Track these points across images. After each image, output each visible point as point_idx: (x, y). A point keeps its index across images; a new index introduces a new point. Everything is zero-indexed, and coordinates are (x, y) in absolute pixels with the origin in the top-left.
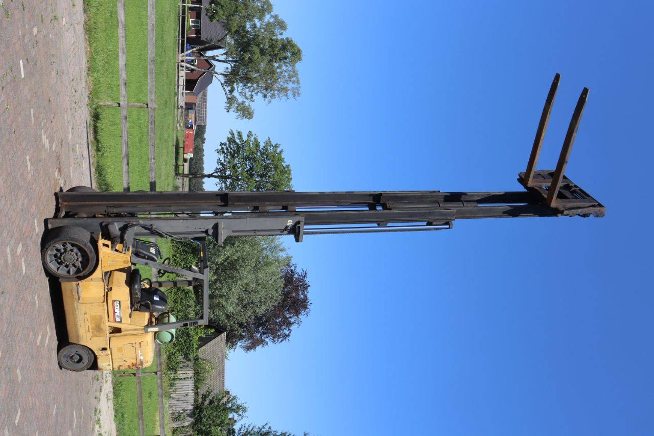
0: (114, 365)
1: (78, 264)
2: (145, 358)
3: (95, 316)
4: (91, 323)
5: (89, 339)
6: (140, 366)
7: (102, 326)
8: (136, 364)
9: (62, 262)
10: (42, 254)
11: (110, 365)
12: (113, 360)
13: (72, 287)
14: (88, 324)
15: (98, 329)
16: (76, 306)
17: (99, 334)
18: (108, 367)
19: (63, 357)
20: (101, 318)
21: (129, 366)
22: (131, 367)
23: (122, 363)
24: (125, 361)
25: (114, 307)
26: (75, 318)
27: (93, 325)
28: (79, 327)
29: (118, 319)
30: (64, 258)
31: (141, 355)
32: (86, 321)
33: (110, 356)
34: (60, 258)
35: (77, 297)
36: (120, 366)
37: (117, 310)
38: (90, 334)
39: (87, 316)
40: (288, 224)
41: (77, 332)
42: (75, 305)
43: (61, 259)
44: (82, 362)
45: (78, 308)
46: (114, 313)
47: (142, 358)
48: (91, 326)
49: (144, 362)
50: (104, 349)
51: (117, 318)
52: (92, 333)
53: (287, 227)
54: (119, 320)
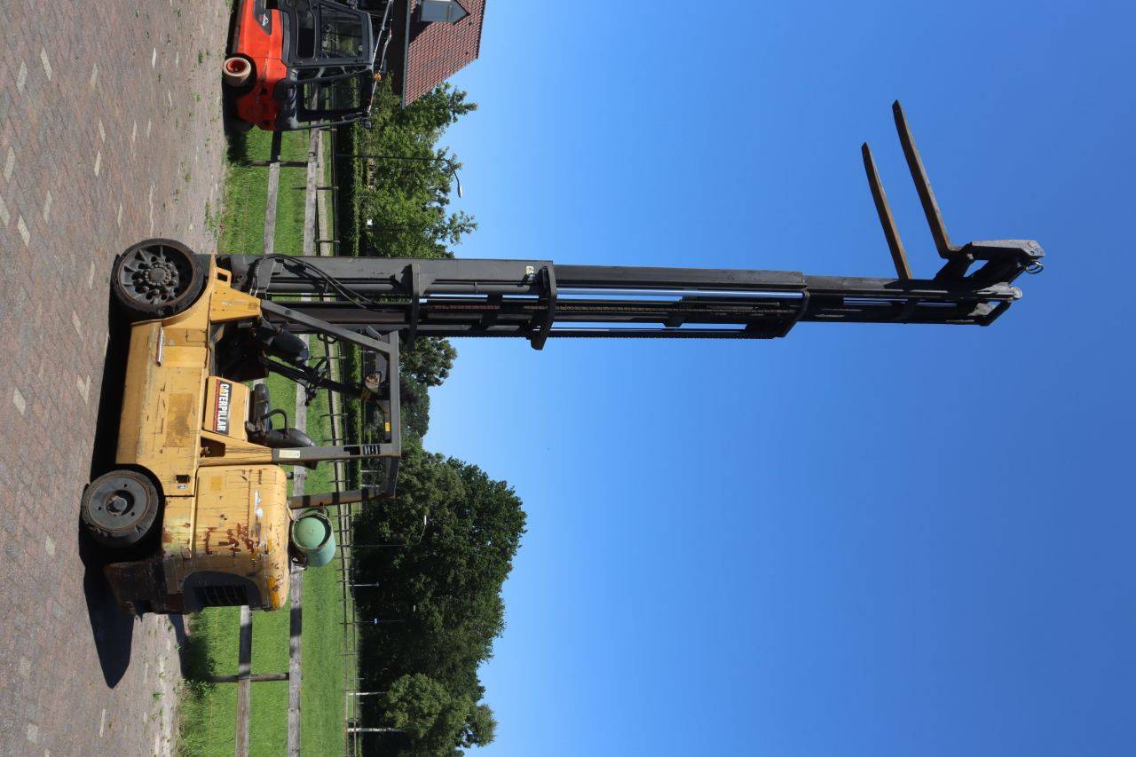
0: (197, 526)
1: (171, 292)
2: (266, 515)
3: (180, 395)
4: (170, 411)
5: (157, 450)
6: (254, 539)
7: (190, 422)
8: (246, 528)
9: (145, 283)
10: (114, 264)
11: (189, 525)
12: (198, 511)
13: (151, 332)
14: (164, 413)
15: (181, 427)
16: (148, 373)
17: (181, 441)
18: (184, 530)
19: (96, 498)
20: (190, 400)
21: (229, 532)
22: (235, 533)
23: (216, 522)
24: (222, 516)
25: (218, 396)
26: (141, 397)
27: (173, 417)
28: (144, 419)
29: (221, 427)
30: (149, 275)
31: (259, 505)
32: (161, 405)
33: (194, 499)
34: (143, 276)
35: (154, 354)
36: (212, 529)
37: (223, 404)
38: (162, 439)
39: (165, 396)
40: (528, 272)
41: (138, 432)
42: (148, 367)
43: (144, 278)
44: (130, 512)
45: (151, 376)
46: (217, 409)
47: (260, 512)
48: (168, 417)
49: (263, 524)
50: (183, 479)
51: (220, 423)
52: (169, 435)
53: (527, 277)
54: (223, 428)
